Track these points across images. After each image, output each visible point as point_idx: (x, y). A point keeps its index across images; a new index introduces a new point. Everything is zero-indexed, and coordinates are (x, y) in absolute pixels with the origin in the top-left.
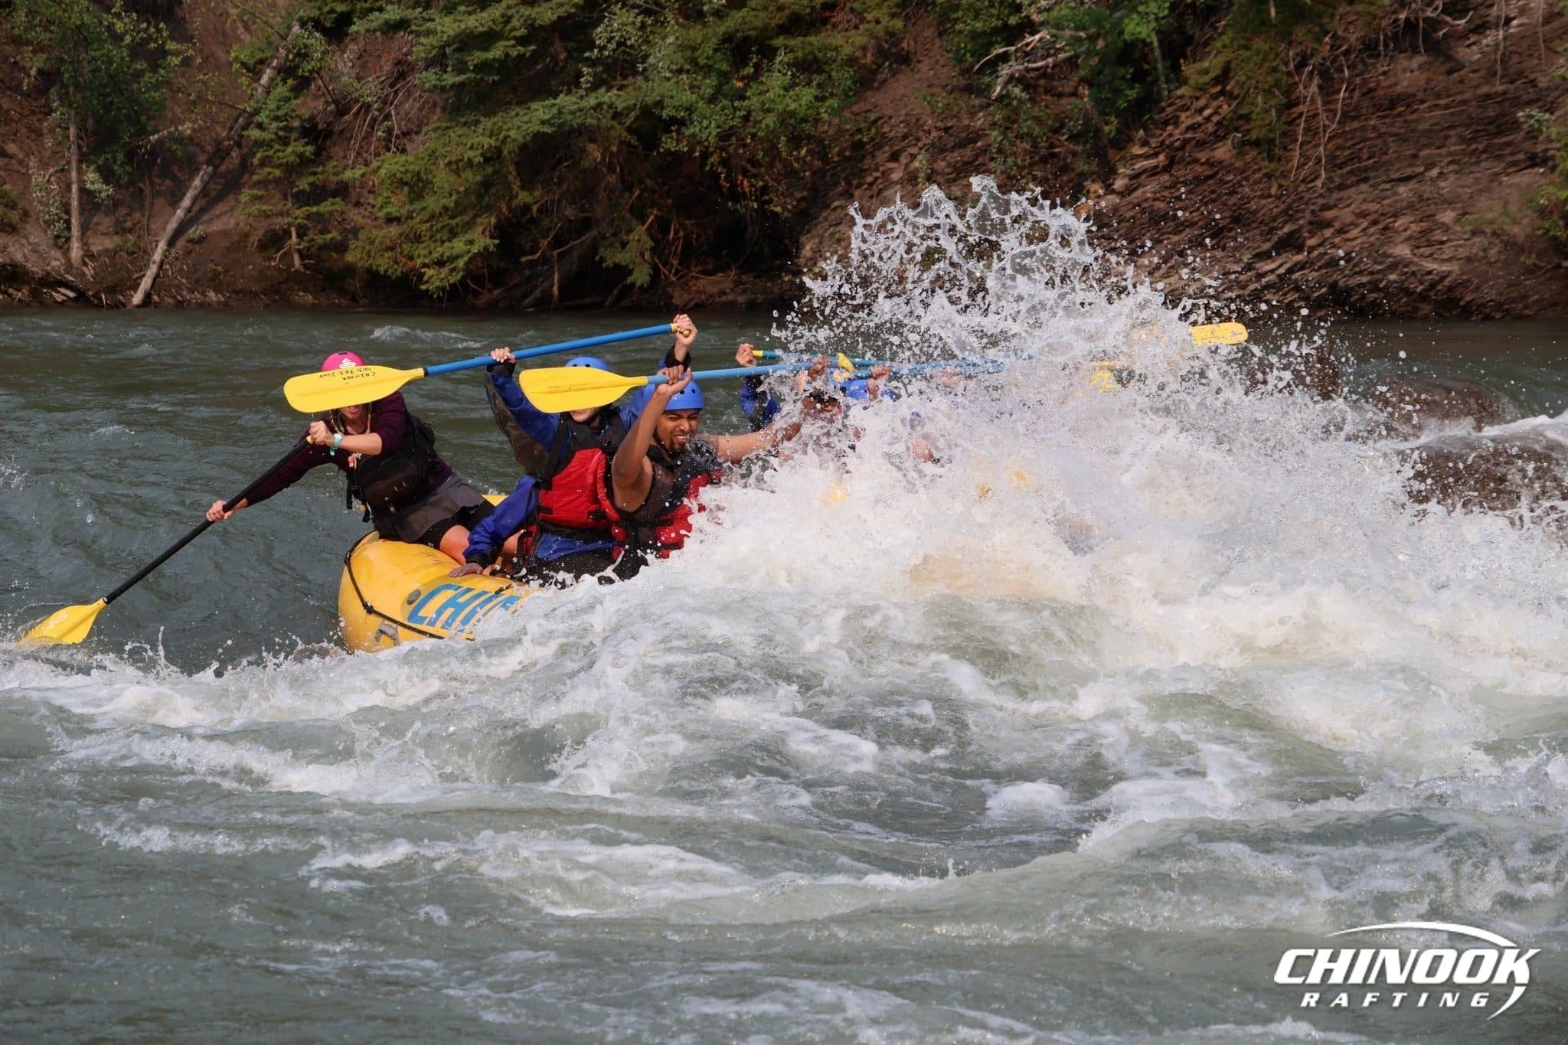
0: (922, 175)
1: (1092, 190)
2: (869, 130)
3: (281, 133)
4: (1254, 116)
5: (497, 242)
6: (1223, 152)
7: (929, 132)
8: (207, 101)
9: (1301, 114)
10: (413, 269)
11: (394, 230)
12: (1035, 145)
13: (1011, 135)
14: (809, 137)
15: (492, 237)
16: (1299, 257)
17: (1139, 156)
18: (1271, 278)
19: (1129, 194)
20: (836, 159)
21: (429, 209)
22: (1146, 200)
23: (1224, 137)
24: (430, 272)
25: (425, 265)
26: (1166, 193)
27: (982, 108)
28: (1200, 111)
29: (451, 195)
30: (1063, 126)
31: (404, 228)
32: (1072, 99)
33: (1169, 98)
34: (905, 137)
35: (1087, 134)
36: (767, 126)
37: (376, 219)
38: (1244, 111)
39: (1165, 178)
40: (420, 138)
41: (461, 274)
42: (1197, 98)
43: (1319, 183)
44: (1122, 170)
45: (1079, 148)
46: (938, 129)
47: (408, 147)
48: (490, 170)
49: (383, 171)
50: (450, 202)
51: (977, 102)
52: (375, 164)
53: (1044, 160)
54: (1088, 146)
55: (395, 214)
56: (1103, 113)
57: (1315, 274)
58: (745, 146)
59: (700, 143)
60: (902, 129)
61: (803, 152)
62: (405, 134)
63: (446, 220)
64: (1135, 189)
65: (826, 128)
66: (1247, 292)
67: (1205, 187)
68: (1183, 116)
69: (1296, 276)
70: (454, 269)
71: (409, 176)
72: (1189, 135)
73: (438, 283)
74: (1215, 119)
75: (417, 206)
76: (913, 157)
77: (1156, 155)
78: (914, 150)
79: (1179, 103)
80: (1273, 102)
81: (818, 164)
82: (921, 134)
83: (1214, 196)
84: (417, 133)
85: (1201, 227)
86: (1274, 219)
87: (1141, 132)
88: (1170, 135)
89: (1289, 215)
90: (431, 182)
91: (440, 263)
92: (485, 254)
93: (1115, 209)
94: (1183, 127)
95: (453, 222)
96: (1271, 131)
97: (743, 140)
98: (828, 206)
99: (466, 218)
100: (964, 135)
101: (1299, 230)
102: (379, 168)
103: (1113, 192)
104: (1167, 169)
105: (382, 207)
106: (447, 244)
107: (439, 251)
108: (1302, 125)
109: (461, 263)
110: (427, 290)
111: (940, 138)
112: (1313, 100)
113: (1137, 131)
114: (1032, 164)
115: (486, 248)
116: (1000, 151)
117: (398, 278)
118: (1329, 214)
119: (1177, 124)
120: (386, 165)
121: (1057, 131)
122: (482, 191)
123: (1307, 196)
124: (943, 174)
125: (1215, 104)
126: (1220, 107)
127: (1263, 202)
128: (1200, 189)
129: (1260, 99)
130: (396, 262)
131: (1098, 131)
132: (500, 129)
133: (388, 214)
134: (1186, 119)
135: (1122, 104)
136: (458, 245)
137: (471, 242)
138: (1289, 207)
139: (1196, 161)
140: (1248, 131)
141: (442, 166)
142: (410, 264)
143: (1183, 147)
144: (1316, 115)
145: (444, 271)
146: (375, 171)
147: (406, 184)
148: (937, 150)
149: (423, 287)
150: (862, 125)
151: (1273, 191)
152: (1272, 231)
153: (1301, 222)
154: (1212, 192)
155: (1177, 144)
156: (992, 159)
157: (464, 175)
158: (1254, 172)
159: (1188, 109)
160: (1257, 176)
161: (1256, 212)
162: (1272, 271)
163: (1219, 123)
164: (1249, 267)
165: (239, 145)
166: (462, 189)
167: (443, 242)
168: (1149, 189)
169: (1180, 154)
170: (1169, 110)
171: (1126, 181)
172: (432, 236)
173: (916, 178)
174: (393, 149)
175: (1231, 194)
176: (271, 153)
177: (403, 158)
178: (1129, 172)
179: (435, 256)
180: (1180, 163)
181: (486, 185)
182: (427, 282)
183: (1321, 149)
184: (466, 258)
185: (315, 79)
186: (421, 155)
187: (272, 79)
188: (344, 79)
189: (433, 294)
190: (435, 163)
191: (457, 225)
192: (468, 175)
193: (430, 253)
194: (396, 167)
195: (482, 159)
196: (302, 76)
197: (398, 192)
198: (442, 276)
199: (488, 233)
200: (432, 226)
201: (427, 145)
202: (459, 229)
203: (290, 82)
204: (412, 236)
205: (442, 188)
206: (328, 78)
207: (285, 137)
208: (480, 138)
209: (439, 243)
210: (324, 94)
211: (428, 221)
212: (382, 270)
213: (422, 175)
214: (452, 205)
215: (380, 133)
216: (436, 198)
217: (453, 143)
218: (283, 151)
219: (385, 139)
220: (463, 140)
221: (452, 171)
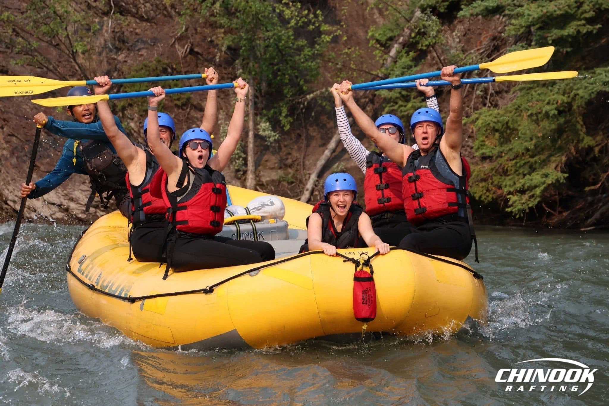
3: (404, 93)
5: (566, 175)
8: (350, 69)
10: (501, 196)
11: (487, 166)
15: (563, 172)
21: (515, 150)
24: (513, 198)
25: (510, 193)
29: (531, 139)
31: (495, 164)
37: (474, 157)
40: (510, 95)
41: (538, 200)
47: (500, 103)
48: (562, 120)
49: (480, 122)
50: (531, 145)
52: (474, 116)
55: (488, 154)
62: (498, 93)
63: (527, 158)
70: (533, 196)
71: (500, 125)
73: (520, 207)
75: (506, 148)
84: (507, 92)
90: (517, 130)
91: (522, 191)
92: (556, 185)
95: (532, 160)
99: (543, 157)
102: (477, 119)
105: (478, 148)
106: (527, 177)
107: (521, 182)
109: (538, 191)
110: (511, 212)
115: (558, 181)
117: (490, 203)
120: (482, 117)
122: (556, 136)
130: (488, 190)
132: (571, 89)
133: (483, 154)
136: (536, 178)
137: (546, 176)
141: (525, 117)
142: (499, 192)
145: (525, 197)
146: (474, 122)
147: (497, 131)
149: (508, 210)
157: (542, 124)
165: (372, 101)
166: (540, 135)
167: (524, 175)
172: (516, 171)
174: (488, 104)
176: (396, 107)
177: (496, 111)
179: (518, 186)
181: (560, 131)
182: (512, 205)
184: (542, 188)
185: (430, 52)
186: (510, 109)
187: (398, 52)
188: (453, 51)
189: (516, 215)
190: (520, 115)
191: (536, 162)
192: (545, 124)
193: (515, 183)
194: (490, 118)
195: (556, 112)
196: (421, 50)
197: (491, 137)
198: (523, 201)
199: (559, 169)
200: (516, 163)
201: (514, 101)
202: (537, 166)
203: (412, 54)
204: (501, 170)
205: (525, 134)
206: (440, 51)
207: (407, 96)
208: (556, 96)
209: (521, 176)
210: (437, 63)
211: (513, 159)
212: (477, 196)
213: (510, 124)
214: (532, 147)
215: (478, 92)
216: (520, 142)
217: (534, 100)
218: (405, 106)
219: (482, 97)
220: (542, 97)
221: (533, 121)
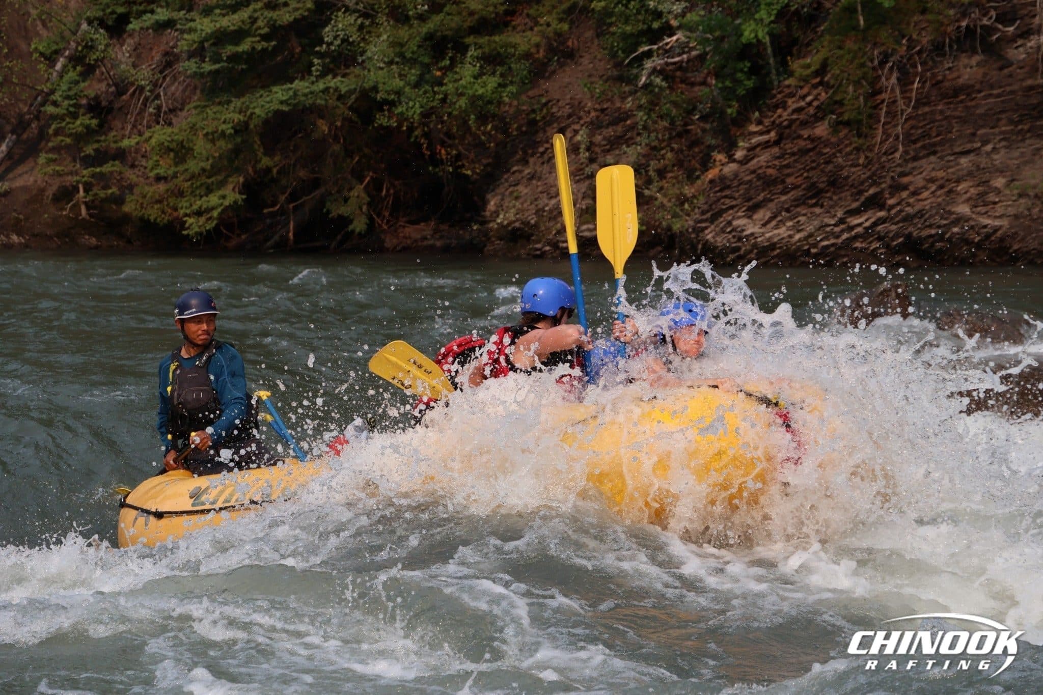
0: (583, 146)
1: (718, 159)
2: (541, 110)
3: (72, 109)
4: (846, 102)
5: (244, 197)
6: (821, 130)
7: (589, 112)
8: (12, 83)
9: (883, 101)
10: (177, 218)
11: (162, 187)
12: (672, 123)
13: (653, 116)
14: (494, 116)
15: (240, 193)
16: (882, 214)
17: (755, 133)
18: (859, 230)
19: (746, 164)
20: (515, 133)
21: (190, 171)
22: (760, 168)
23: (822, 119)
24: (190, 221)
25: (186, 215)
26: (777, 163)
27: (631, 93)
28: (803, 97)
29: (208, 159)
30: (695, 108)
31: (171, 185)
32: (702, 88)
33: (779, 86)
34: (570, 116)
35: (714, 114)
36: (460, 107)
37: (148, 178)
38: (838, 98)
39: (776, 150)
40: (184, 113)
41: (215, 222)
42: (801, 87)
43: (897, 155)
44: (741, 144)
45: (708, 126)
46: (595, 110)
47: (174, 121)
48: (239, 140)
49: (153, 141)
50: (207, 165)
51: (627, 89)
52: (147, 135)
53: (680, 135)
54: (715, 124)
55: (162, 174)
56: (727, 99)
57: (894, 227)
58: (443, 122)
59: (407, 119)
60: (567, 110)
61: (489, 127)
62: (172, 111)
63: (203, 179)
64: (752, 159)
65: (507, 108)
66: (840, 241)
67: (807, 157)
68: (790, 101)
69: (879, 228)
70: (210, 218)
71: (174, 144)
72: (794, 117)
73: (197, 229)
74: (815, 104)
75: (181, 168)
76: (576, 132)
77: (768, 132)
78: (577, 127)
79: (787, 91)
80: (861, 91)
81: (501, 137)
82: (582, 113)
83: (814, 165)
84: (181, 110)
85: (804, 189)
86: (862, 183)
87: (757, 114)
88: (780, 116)
89: (874, 180)
90: (192, 149)
91: (199, 213)
92: (234, 206)
93: (736, 175)
94: (790, 110)
95: (209, 181)
96: (859, 113)
97: (441, 117)
98: (508, 171)
99: (220, 178)
100: (617, 115)
101: (882, 192)
102: (151, 137)
103: (734, 161)
104: (777, 143)
105: (153, 168)
106: (204, 198)
107: (198, 204)
108: (884, 110)
109: (215, 214)
110: (188, 235)
111: (598, 117)
112: (893, 90)
113: (754, 113)
114: (670, 138)
115: (235, 202)
116: (645, 128)
117: (165, 226)
118: (905, 180)
119: (785, 108)
120: (156, 136)
121: (690, 112)
122: (233, 156)
123: (888, 165)
124: (600, 145)
125: (815, 92)
126: (819, 94)
127: (853, 170)
128: (803, 160)
129: (851, 88)
130: (163, 212)
131: (723, 113)
132: (248, 108)
133: (158, 174)
134: (792, 104)
135: (741, 91)
136: (214, 199)
137: (224, 197)
138: (874, 174)
139: (800, 137)
140: (842, 114)
141: (201, 136)
142: (175, 214)
143: (789, 126)
144: (895, 102)
145: (202, 220)
146: (147, 140)
147: (172, 150)
148: (595, 126)
149: (185, 232)
150: (535, 107)
151: (861, 161)
152: (860, 193)
153: (883, 186)
154: (813, 161)
155: (785, 123)
156: (639, 134)
157: (218, 144)
158: (846, 146)
159: (794, 96)
160: (848, 149)
161: (848, 177)
162: (860, 225)
163: (818, 107)
164: (842, 221)
165: (37, 118)
166: (217, 155)
167: (201, 197)
168: (763, 158)
169: (787, 131)
170: (779, 96)
171: (745, 152)
172: (192, 192)
173: (578, 149)
174: (162, 122)
175: (827, 163)
176: (63, 124)
177: (169, 130)
178: (747, 145)
179: (195, 207)
180: (787, 139)
181: (236, 151)
182: (188, 228)
183: (899, 128)
184: (219, 210)
185: (99, 66)
186: (184, 127)
187: (64, 66)
188: (123, 67)
189: (193, 238)
190: (195, 134)
191: (212, 183)
192: (221, 143)
193: (191, 205)
194: (164, 137)
195: (232, 131)
196: (89, 64)
197: (165, 156)
198: (200, 223)
199: (237, 190)
200: (192, 184)
201: (189, 119)
202: (214, 187)
203: (79, 68)
204: (176, 191)
205: (201, 154)
206: (109, 66)
207: (75, 112)
208: (232, 115)
209: (198, 198)
210: (106, 79)
211: (189, 180)
212: (152, 218)
213: (185, 143)
214: (208, 167)
215: (151, 110)
216: (195, 162)
217: (210, 118)
218: (73, 123)
219: (155, 115)
220: (218, 116)
221: (208, 140)
